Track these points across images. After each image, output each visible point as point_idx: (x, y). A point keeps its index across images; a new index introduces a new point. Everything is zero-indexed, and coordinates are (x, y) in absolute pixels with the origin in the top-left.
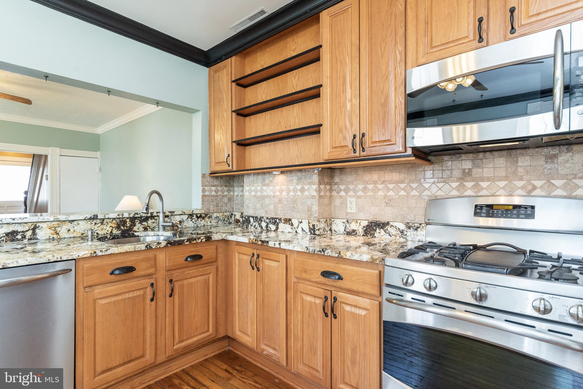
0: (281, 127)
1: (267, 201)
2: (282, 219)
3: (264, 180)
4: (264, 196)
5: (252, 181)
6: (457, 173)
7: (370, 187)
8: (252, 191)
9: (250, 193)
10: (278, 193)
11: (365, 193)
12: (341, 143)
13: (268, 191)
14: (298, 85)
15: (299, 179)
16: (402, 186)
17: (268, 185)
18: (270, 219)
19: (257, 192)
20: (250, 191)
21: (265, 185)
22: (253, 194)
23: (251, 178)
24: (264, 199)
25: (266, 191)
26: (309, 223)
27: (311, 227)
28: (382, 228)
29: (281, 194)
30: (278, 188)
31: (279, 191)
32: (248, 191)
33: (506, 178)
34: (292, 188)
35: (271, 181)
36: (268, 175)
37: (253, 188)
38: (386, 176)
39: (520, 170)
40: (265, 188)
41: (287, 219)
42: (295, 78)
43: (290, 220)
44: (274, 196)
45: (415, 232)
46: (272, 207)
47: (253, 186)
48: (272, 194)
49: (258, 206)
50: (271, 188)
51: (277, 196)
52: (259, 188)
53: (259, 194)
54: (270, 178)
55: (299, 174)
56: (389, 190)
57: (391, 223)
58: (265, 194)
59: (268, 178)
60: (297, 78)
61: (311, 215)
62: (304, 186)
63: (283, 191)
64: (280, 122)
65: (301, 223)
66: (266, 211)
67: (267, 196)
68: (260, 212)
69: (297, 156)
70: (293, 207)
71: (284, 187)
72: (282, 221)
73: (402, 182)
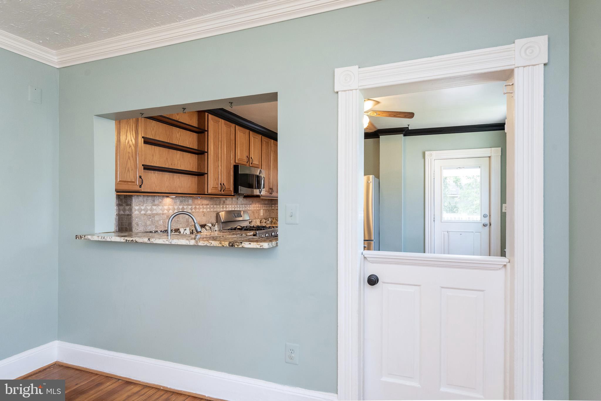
0: (168, 162)
1: (157, 218)
2: (173, 229)
3: (154, 201)
4: (154, 214)
5: (142, 201)
6: (222, 202)
7: (197, 207)
8: (142, 210)
9: (140, 212)
10: (166, 212)
11: (196, 210)
12: (215, 186)
13: (157, 210)
14: (180, 139)
15: (181, 202)
16: (208, 206)
17: (158, 205)
18: (163, 231)
19: (147, 211)
20: (140, 210)
21: (155, 205)
22: (143, 212)
23: (141, 199)
24: (154, 217)
25: (156, 210)
26: (190, 229)
27: (191, 231)
28: (204, 227)
29: (168, 212)
30: (166, 207)
31: (167, 210)
32: (138, 210)
33: (231, 205)
34: (176, 207)
35: (161, 202)
36: (158, 197)
37: (143, 208)
38: (203, 202)
39: (233, 202)
40: (154, 207)
41: (176, 229)
42: (178, 133)
43: (179, 229)
44: (163, 214)
45: (214, 227)
46: (162, 222)
47: (143, 206)
48: (161, 212)
49: (148, 223)
50: (160, 207)
51: (165, 213)
52: (149, 208)
53: (149, 212)
54: (160, 200)
55: (181, 198)
56: (204, 208)
57: (207, 224)
58: (154, 212)
59: (157, 201)
60: (179, 133)
61: (188, 224)
62: (184, 206)
63: (170, 209)
64: (167, 159)
65: (185, 230)
66: (156, 226)
67: (157, 214)
68: (150, 227)
69: (179, 186)
70: (177, 220)
71: (171, 207)
72: (173, 231)
73: (208, 205)
